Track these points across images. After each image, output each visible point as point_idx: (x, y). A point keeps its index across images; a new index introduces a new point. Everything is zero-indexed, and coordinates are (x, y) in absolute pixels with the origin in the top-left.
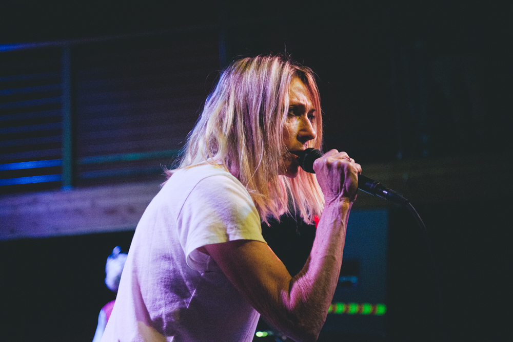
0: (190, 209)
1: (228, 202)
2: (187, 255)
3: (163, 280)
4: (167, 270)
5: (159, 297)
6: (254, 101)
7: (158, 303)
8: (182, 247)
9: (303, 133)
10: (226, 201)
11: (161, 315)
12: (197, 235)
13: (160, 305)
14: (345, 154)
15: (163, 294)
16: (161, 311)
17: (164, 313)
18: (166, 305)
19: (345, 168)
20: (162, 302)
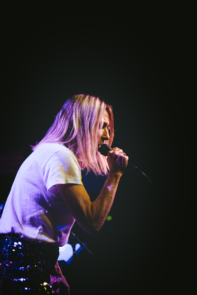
0: (49, 166)
1: (68, 165)
2: (48, 189)
3: (35, 199)
4: (37, 195)
5: (33, 207)
6: (87, 118)
7: (32, 210)
8: (45, 184)
9: (104, 136)
10: (67, 164)
11: (34, 216)
12: (53, 179)
13: (33, 211)
14: (121, 151)
15: (35, 206)
16: (34, 214)
17: (36, 215)
18: (37, 211)
19: (123, 159)
20: (35, 210)
